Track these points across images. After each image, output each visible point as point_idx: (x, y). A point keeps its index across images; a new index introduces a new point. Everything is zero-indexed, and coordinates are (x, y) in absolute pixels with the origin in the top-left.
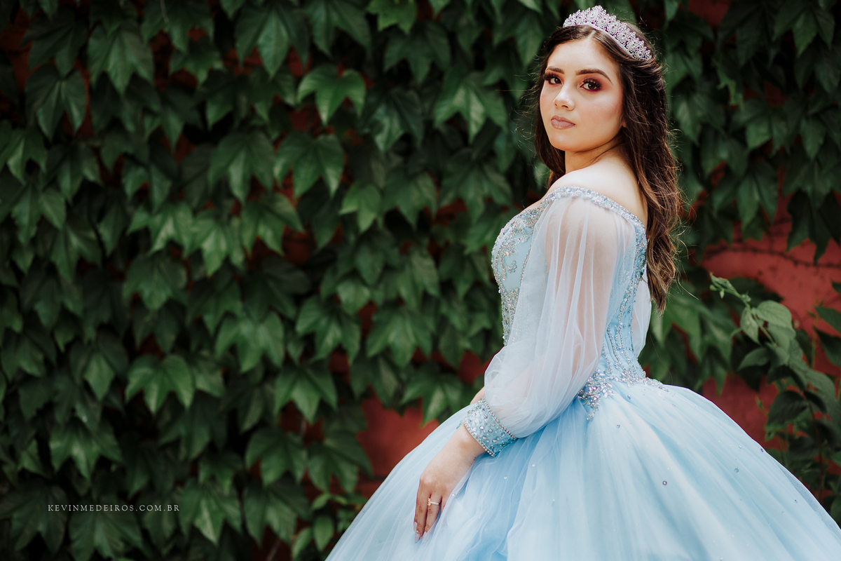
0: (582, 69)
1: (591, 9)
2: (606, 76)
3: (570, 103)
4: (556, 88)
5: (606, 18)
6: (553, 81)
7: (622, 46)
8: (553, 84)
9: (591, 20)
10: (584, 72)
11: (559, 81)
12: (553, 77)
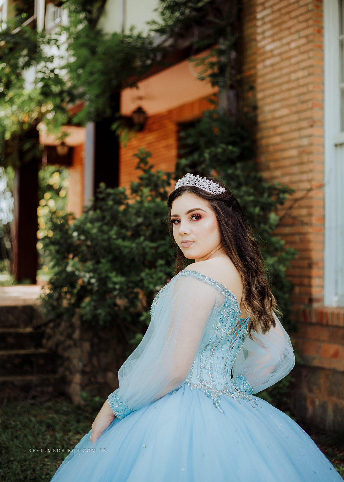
0: (188, 210)
1: (185, 176)
2: (202, 210)
3: (187, 231)
4: (178, 225)
5: (194, 178)
6: (176, 222)
7: (207, 190)
8: (177, 224)
9: (186, 182)
10: (189, 212)
11: (179, 222)
12: (176, 220)
